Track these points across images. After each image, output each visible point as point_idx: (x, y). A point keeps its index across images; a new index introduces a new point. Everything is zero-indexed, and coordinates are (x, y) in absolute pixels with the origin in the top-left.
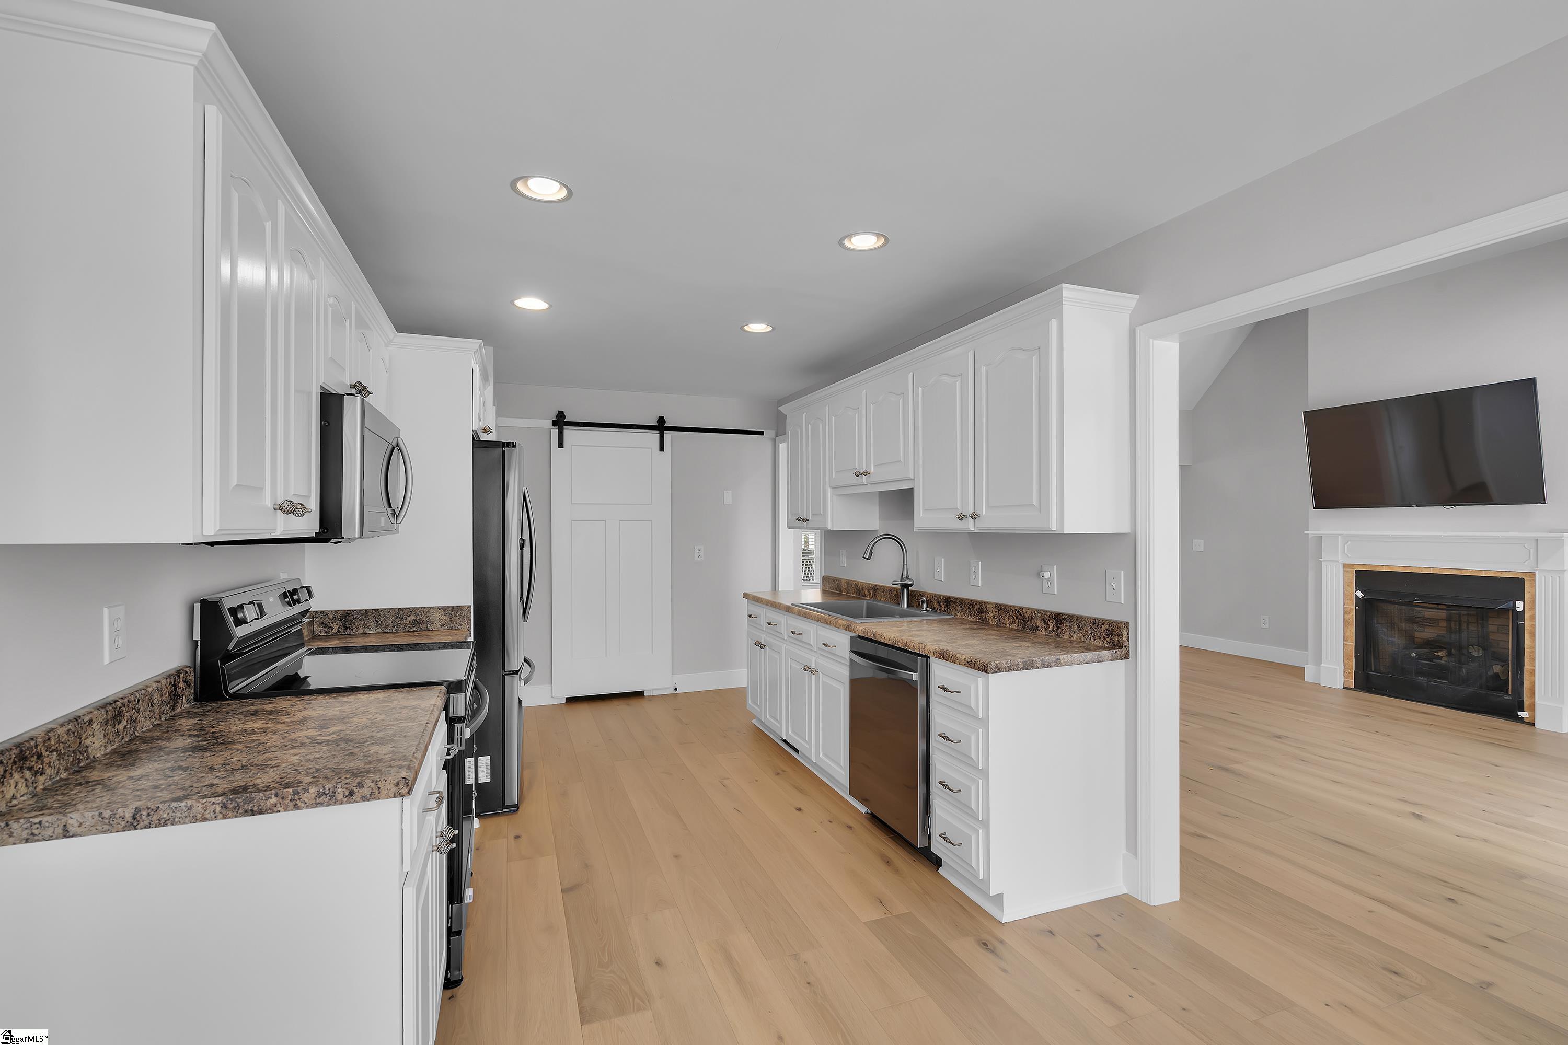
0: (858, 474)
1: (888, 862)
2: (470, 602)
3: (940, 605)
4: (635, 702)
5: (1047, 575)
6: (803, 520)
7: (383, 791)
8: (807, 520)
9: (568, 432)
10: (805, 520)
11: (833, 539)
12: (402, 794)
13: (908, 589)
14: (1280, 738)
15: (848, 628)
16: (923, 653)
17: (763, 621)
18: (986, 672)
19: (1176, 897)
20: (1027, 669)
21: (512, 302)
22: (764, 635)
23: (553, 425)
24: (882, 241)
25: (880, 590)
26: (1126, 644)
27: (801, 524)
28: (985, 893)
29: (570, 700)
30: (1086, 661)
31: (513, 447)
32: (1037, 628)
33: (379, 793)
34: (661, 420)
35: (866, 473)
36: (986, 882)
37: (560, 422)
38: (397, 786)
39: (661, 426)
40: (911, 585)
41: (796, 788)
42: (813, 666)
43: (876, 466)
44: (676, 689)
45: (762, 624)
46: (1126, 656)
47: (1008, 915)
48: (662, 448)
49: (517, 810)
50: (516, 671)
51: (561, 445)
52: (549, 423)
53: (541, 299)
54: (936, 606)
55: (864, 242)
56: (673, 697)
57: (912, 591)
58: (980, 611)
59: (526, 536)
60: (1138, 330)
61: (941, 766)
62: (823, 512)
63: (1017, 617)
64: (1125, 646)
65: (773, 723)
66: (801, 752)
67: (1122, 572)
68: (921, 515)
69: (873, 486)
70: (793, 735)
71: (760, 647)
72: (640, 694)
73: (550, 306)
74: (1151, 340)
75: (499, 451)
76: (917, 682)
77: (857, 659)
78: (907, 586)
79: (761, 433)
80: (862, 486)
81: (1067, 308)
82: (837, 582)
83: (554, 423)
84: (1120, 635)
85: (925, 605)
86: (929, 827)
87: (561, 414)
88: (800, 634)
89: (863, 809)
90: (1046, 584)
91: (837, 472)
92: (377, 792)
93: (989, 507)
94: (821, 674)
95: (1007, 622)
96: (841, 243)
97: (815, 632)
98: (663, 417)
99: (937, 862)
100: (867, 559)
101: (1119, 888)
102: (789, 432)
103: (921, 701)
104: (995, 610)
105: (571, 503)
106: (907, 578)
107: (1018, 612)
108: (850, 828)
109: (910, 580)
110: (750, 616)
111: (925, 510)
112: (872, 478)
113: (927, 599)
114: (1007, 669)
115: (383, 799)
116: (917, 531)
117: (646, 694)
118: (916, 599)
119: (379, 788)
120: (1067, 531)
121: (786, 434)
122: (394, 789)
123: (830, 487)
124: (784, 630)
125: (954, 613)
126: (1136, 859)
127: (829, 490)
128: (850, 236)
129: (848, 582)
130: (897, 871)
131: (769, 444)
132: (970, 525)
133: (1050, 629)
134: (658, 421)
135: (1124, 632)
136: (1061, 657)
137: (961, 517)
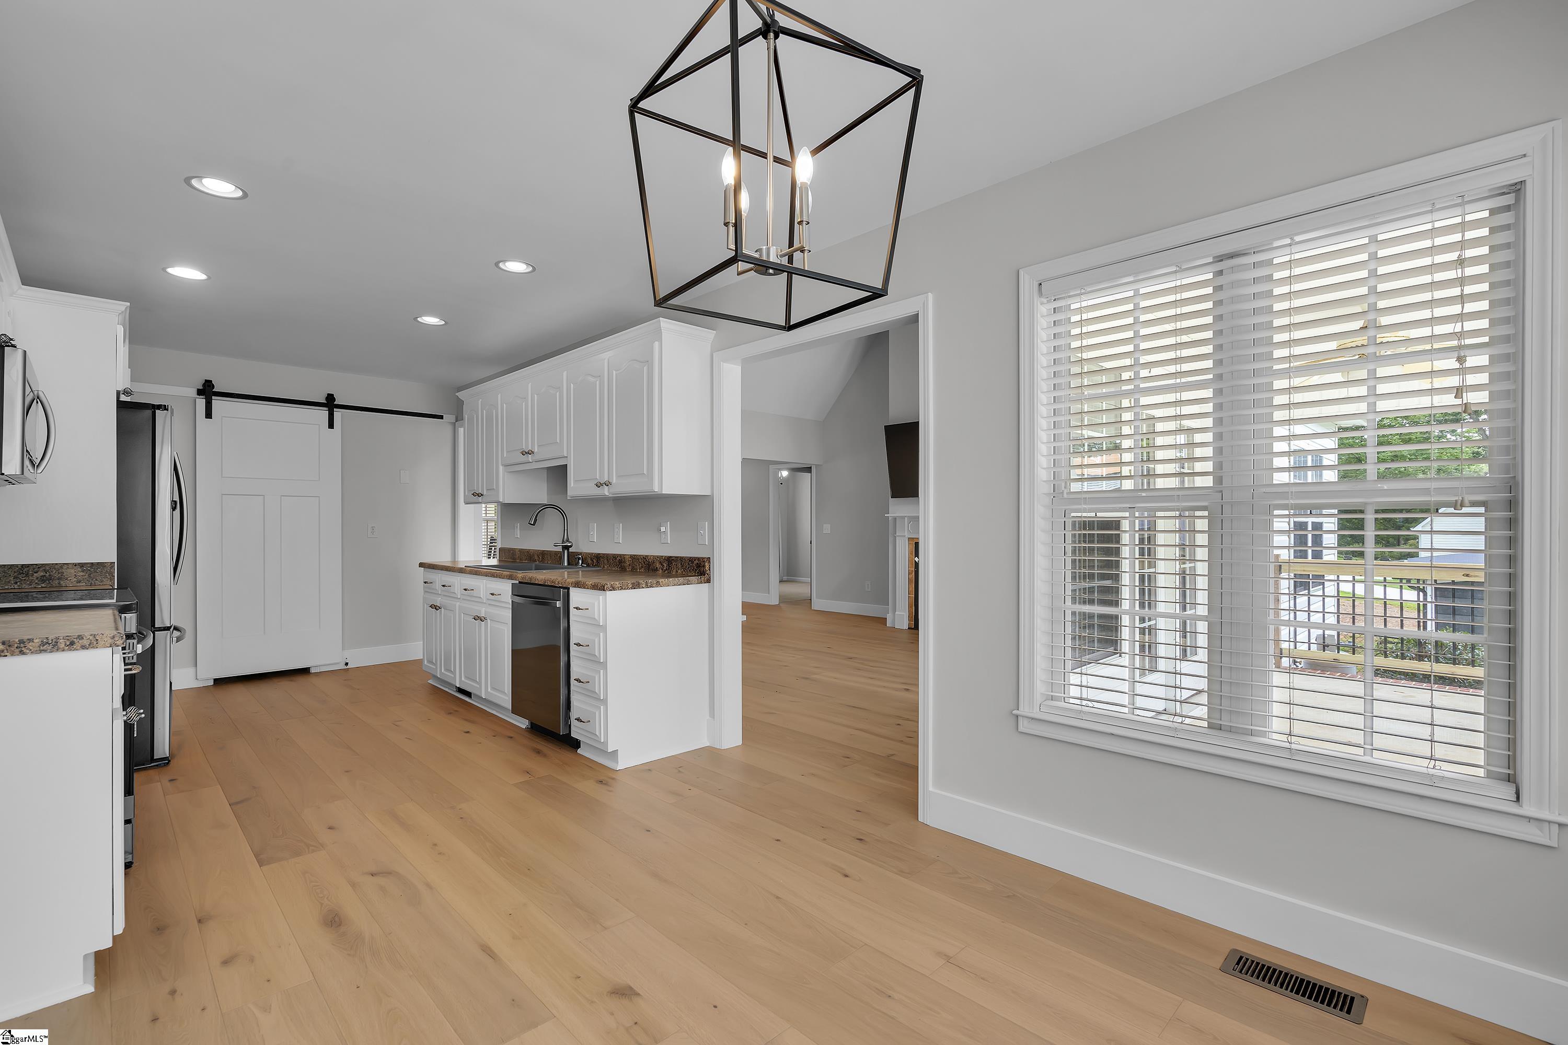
0: (524, 453)
1: (538, 752)
2: (114, 559)
3: (592, 561)
4: (301, 680)
5: (663, 529)
6: (478, 495)
7: (100, 642)
8: (482, 495)
9: (217, 403)
10: (481, 495)
11: (510, 511)
12: (117, 645)
13: (568, 550)
14: (851, 659)
15: (510, 577)
16: (564, 586)
17: (438, 586)
18: (604, 590)
19: (739, 742)
20: (634, 589)
21: (164, 270)
22: (439, 598)
23: (198, 394)
24: (531, 269)
25: (547, 554)
26: (708, 572)
27: (476, 499)
28: (604, 752)
29: (218, 682)
30: (679, 583)
31: (165, 410)
32: (656, 570)
33: (97, 643)
34: (330, 398)
35: (530, 453)
36: (606, 743)
37: (207, 391)
38: (113, 639)
39: (330, 403)
40: (571, 546)
41: (466, 720)
42: (482, 615)
43: (539, 446)
44: (347, 664)
45: (437, 588)
46: (708, 581)
47: (620, 766)
48: (331, 425)
49: (168, 763)
50: (168, 627)
51: (209, 415)
52: (192, 392)
53: (199, 271)
54: (590, 561)
55: (516, 267)
56: (345, 673)
57: (572, 552)
58: (620, 562)
59: (177, 498)
60: (714, 354)
61: (577, 669)
62: (496, 487)
63: (644, 563)
64: (708, 574)
65: (448, 676)
66: (475, 694)
67: (707, 523)
68: (572, 485)
69: (536, 463)
70: (467, 681)
71: (436, 608)
72: (305, 671)
73: (209, 278)
74: (722, 363)
75: (148, 413)
76: (559, 608)
77: (518, 599)
78: (567, 548)
79: (441, 417)
80: (528, 464)
81: (665, 335)
82: (511, 552)
83: (200, 392)
84: (704, 566)
85: (580, 561)
86: (570, 718)
87: (208, 384)
88: (471, 590)
89: (523, 723)
90: (663, 536)
91: (507, 452)
92: (95, 643)
93: (618, 477)
94: (489, 621)
95: (638, 567)
96: (497, 264)
97: (483, 585)
98: (333, 395)
99: (576, 744)
100: (531, 524)
101: (705, 743)
102: (466, 416)
103: (563, 625)
104: (630, 559)
105: (222, 477)
106: (568, 541)
107: (645, 559)
108: (511, 737)
109: (570, 542)
110: (425, 582)
111: (575, 481)
112: (537, 457)
113: (582, 557)
114: (620, 588)
115: (101, 647)
116: (570, 498)
117: (312, 671)
118: (574, 559)
119: (97, 640)
120: (665, 491)
121: (463, 420)
122: (110, 641)
123: (502, 465)
124: (458, 590)
125: (602, 566)
126: (714, 720)
127: (501, 468)
128: (504, 261)
129: (521, 551)
130: (545, 756)
131: (448, 430)
132: (606, 491)
133: (665, 569)
134: (327, 399)
135: (706, 564)
136: (660, 580)
137: (599, 485)
